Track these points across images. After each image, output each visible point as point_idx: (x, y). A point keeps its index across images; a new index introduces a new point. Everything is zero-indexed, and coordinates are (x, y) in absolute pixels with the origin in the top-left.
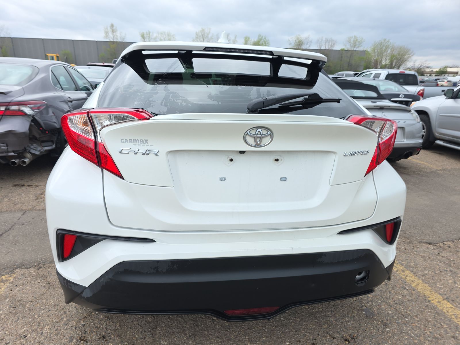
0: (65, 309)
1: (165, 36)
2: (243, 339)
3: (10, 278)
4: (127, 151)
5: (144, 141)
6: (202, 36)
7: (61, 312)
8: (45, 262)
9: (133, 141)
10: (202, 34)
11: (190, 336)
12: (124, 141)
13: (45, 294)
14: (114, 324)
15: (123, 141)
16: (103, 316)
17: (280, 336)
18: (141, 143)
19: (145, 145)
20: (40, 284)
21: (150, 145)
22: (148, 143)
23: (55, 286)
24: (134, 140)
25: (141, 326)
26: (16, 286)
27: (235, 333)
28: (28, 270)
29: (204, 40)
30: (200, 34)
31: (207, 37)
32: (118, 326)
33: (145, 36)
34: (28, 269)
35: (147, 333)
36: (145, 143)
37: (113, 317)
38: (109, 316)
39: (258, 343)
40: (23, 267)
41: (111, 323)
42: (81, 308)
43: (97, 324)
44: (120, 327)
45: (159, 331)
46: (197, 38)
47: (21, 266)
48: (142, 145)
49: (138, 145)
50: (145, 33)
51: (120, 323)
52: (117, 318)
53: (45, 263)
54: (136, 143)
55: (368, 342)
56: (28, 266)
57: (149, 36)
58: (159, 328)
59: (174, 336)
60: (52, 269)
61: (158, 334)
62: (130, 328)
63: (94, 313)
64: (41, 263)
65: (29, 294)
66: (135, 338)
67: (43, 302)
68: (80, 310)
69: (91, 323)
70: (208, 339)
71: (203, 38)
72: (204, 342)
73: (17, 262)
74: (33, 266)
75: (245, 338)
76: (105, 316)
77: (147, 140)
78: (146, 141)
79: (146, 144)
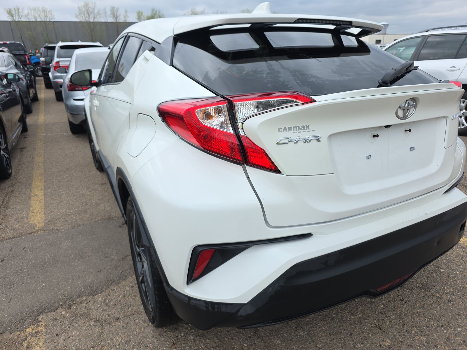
0: (143, 342)
1: (39, 13)
2: (344, 314)
3: (40, 329)
4: (286, 141)
5: (306, 127)
6: (86, 12)
7: (140, 347)
8: (71, 298)
9: (292, 129)
10: (86, 8)
11: (296, 327)
12: (282, 130)
13: (103, 333)
14: (211, 340)
15: (280, 130)
16: (192, 336)
17: (371, 301)
18: (301, 129)
19: (307, 132)
20: (87, 324)
21: (311, 131)
22: (309, 129)
23: (108, 321)
24: (294, 127)
25: (241, 334)
26: (57, 335)
27: (333, 311)
28: (56, 313)
29: (89, 16)
30: (84, 9)
31: (92, 12)
32: (218, 341)
33: (13, 12)
34: (54, 311)
35: (253, 338)
36: (306, 129)
37: (204, 333)
38: (199, 334)
39: (358, 314)
40: (47, 311)
41: (207, 340)
42: (160, 336)
43: (193, 346)
44: (220, 341)
45: (263, 332)
46: (81, 13)
47: (42, 310)
48: (303, 132)
49: (299, 132)
50: (12, 9)
51: (217, 337)
52: (209, 333)
53: (73, 298)
54: (296, 130)
55: (437, 285)
56: (53, 308)
57: (19, 13)
58: (261, 330)
59: (282, 332)
60: (87, 303)
61: (264, 335)
62: (232, 339)
63: (180, 337)
64: (67, 300)
65: (82, 339)
66: (245, 347)
67: (109, 343)
68: (162, 338)
69: (186, 347)
70: (314, 324)
71: (88, 14)
72: (313, 328)
73: (34, 308)
74: (59, 306)
75: (345, 313)
76: (195, 335)
77: (309, 125)
78: (308, 127)
79: (308, 130)
